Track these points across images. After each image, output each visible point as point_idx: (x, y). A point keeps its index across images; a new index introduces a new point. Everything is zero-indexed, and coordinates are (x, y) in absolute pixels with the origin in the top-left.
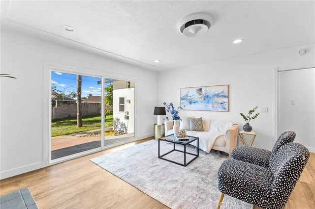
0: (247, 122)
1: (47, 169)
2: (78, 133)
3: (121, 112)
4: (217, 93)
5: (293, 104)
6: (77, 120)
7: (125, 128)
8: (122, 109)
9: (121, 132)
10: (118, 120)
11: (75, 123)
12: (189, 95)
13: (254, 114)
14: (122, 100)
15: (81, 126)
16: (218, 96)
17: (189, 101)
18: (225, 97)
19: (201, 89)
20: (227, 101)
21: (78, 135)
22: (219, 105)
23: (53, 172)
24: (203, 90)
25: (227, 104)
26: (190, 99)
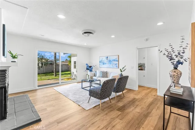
0: (121, 73)
1: (36, 90)
2: (54, 79)
3: (75, 69)
4: (114, 59)
5: (152, 65)
6: (54, 74)
7: (77, 77)
8: (75, 67)
9: (74, 79)
10: (73, 73)
11: (53, 75)
12: (103, 60)
13: (124, 69)
14: (75, 63)
15: (56, 76)
16: (114, 60)
17: (102, 63)
18: (117, 61)
19: (108, 57)
20: (118, 63)
21: (53, 80)
22: (115, 65)
23: (38, 91)
24: (109, 58)
25: (118, 64)
26: (103, 62)
